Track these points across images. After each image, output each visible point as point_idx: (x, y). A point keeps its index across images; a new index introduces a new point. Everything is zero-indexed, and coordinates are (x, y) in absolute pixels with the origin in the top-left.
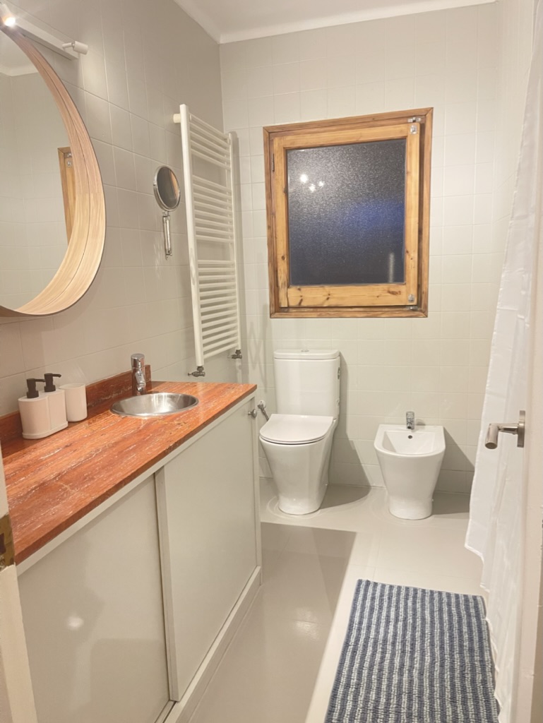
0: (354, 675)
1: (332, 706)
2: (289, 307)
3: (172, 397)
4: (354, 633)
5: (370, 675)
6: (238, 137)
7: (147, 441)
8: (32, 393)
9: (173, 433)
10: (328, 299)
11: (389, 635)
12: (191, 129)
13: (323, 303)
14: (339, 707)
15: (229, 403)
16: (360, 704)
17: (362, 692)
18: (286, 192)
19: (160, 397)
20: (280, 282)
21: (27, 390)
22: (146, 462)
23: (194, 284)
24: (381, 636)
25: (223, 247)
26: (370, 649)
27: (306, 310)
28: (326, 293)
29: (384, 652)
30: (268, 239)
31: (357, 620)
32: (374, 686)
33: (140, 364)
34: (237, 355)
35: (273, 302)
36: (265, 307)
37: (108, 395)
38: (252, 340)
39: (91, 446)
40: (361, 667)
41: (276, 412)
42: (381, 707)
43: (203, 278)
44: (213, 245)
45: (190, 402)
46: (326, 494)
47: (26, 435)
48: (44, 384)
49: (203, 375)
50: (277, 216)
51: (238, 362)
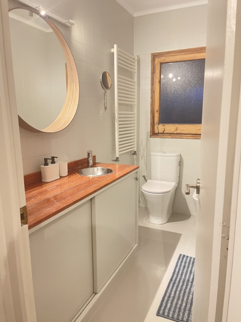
0: (173, 293)
1: (161, 304)
2: (158, 133)
3: (102, 169)
4: (175, 276)
5: (180, 294)
6: (140, 58)
7: (89, 186)
8: (46, 164)
9: (100, 183)
10: (176, 130)
11: (191, 278)
12: (118, 55)
13: (174, 132)
14: (164, 305)
15: (126, 173)
16: (174, 305)
17: (175, 300)
18: (160, 82)
19: (98, 169)
20: (155, 122)
21: (44, 162)
22: (87, 194)
23: (116, 122)
24: (187, 278)
25: (131, 106)
26: (181, 283)
27: (166, 135)
28: (175, 128)
29: (187, 285)
30: (151, 103)
31: (177, 270)
32: (181, 298)
33: (91, 154)
34: (135, 153)
35: (152, 131)
36: (148, 132)
37: (77, 167)
38: (142, 147)
39: (67, 186)
40: (176, 290)
41: (150, 179)
42: (183, 307)
43: (120, 119)
44: (126, 105)
45: (110, 172)
46: (171, 216)
47: (43, 180)
48: (51, 160)
49: (119, 161)
50: (155, 92)
51: (135, 156)
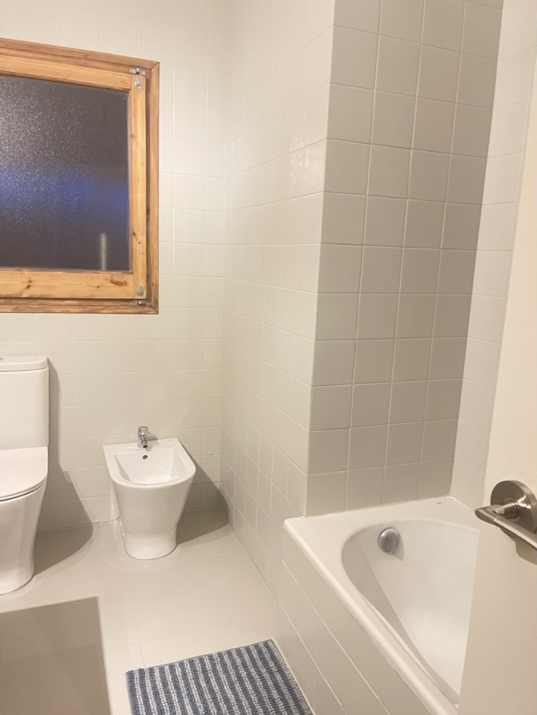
10: (28, 287)
13: (21, 292)
28: (26, 280)
